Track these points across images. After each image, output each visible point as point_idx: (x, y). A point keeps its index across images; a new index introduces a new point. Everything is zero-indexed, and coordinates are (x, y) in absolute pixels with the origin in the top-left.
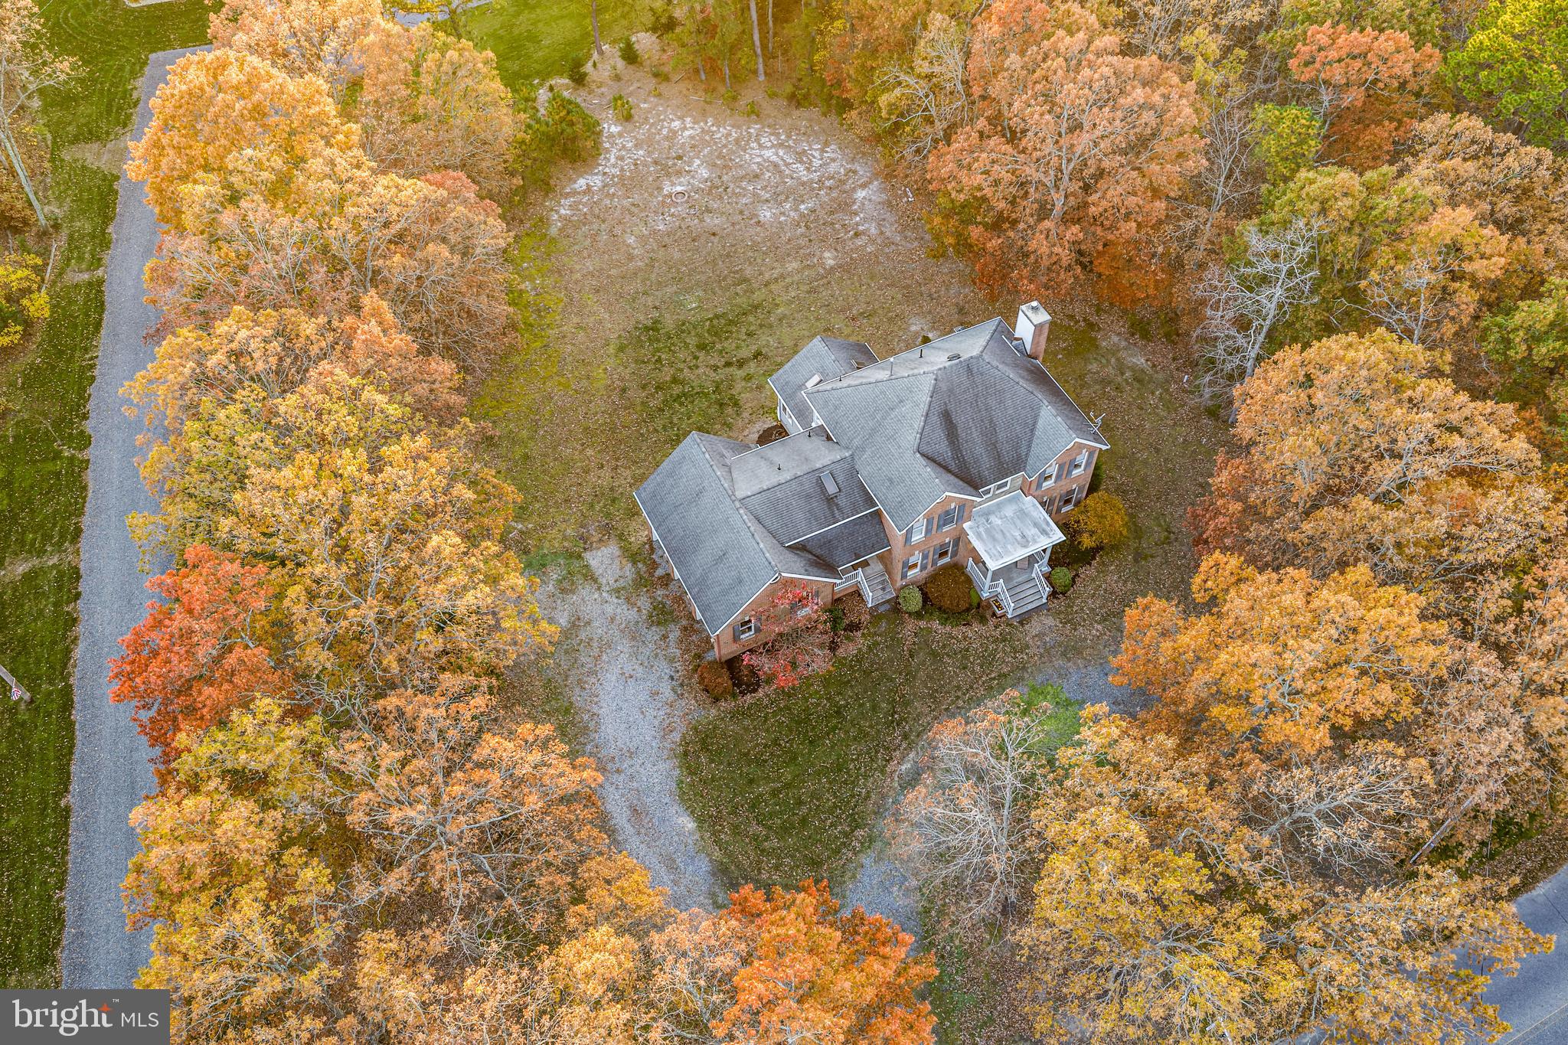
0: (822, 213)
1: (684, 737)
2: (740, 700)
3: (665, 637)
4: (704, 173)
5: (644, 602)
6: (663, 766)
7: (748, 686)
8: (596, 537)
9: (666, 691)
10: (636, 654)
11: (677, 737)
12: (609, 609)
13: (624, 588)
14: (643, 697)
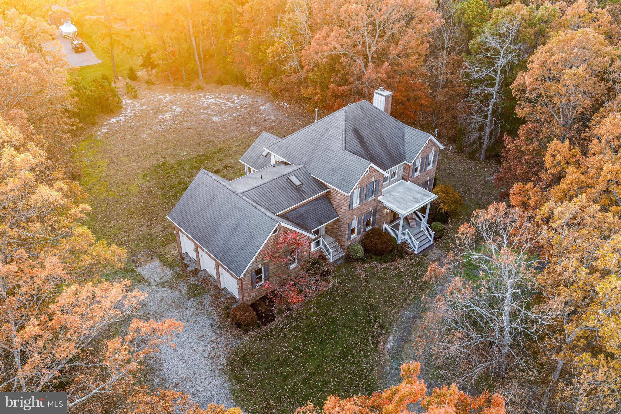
0: (245, 116)
1: (228, 359)
2: (264, 329)
3: (201, 303)
4: (180, 110)
5: (183, 287)
6: (217, 382)
7: (267, 319)
8: (143, 259)
9: (209, 333)
10: (182, 316)
11: (223, 360)
12: (159, 295)
13: (166, 282)
14: (193, 340)
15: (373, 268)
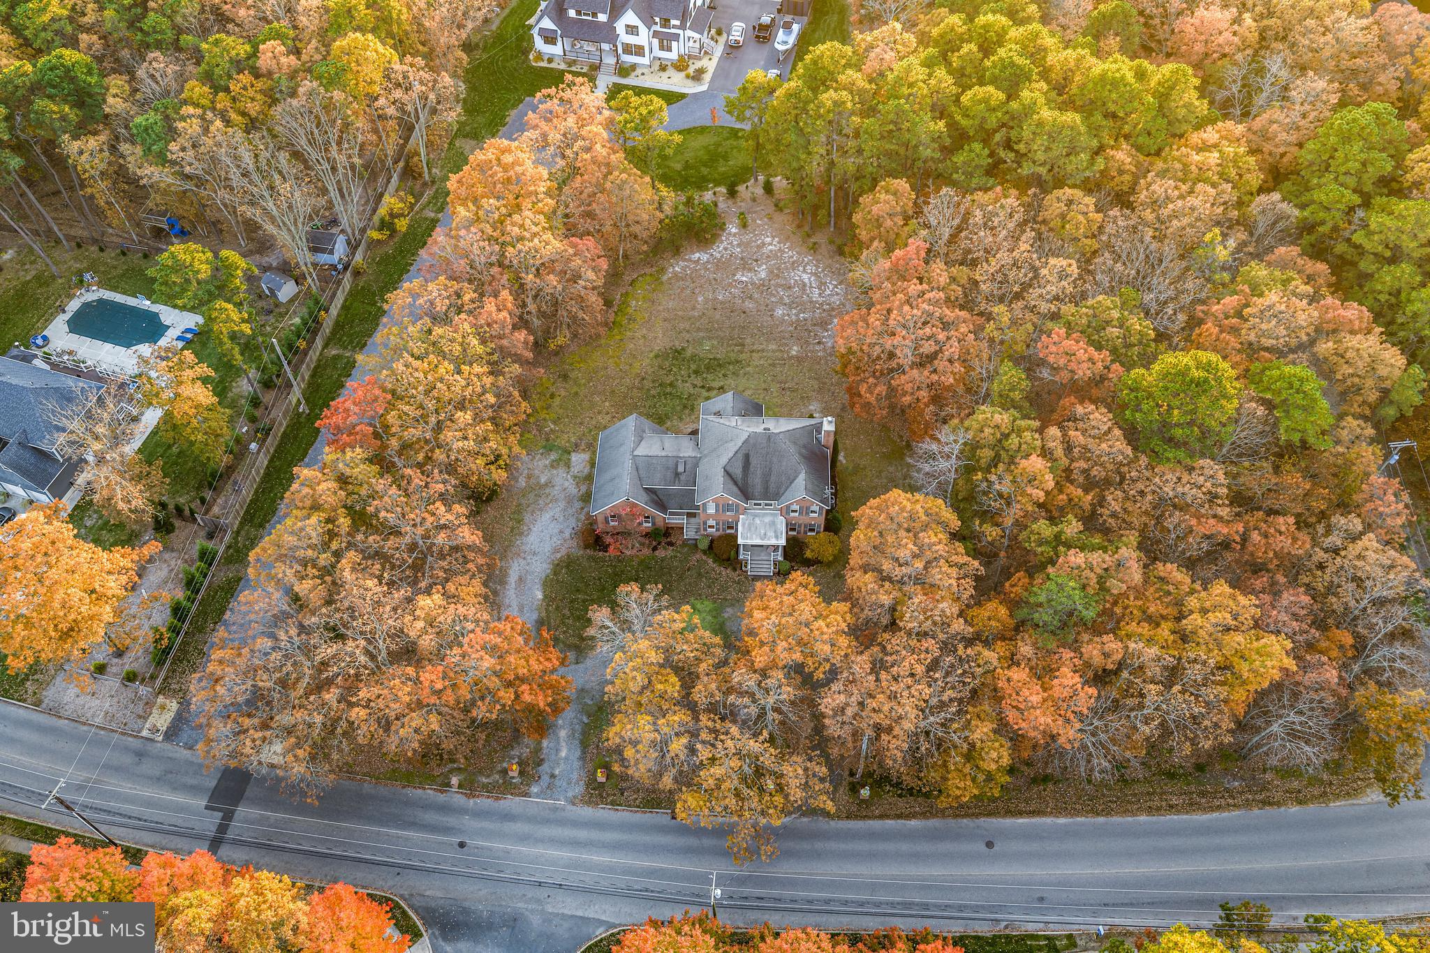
0: (809, 323)
1: (561, 557)
2: (594, 553)
4: (763, 275)
5: (582, 488)
6: (545, 566)
8: (583, 446)
9: (567, 535)
10: (565, 510)
11: (559, 556)
12: (567, 484)
13: (579, 477)
14: (556, 531)
15: (706, 562)
